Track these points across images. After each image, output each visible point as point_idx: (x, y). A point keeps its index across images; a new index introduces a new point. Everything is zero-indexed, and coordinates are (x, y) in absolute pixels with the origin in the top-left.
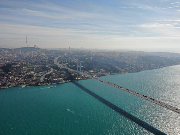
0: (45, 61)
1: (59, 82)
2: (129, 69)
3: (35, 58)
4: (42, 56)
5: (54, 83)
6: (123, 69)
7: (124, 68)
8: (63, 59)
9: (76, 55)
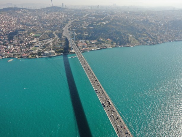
0: (57, 26)
1: (50, 55)
2: (144, 40)
3: (52, 21)
4: (60, 18)
5: (45, 55)
6: (137, 39)
7: (139, 38)
8: (77, 23)
9: (94, 18)
